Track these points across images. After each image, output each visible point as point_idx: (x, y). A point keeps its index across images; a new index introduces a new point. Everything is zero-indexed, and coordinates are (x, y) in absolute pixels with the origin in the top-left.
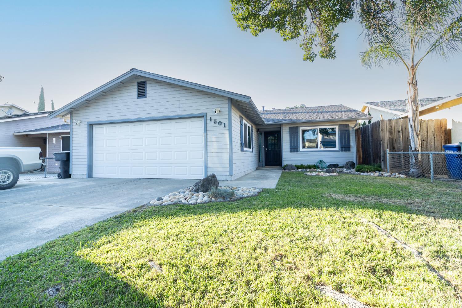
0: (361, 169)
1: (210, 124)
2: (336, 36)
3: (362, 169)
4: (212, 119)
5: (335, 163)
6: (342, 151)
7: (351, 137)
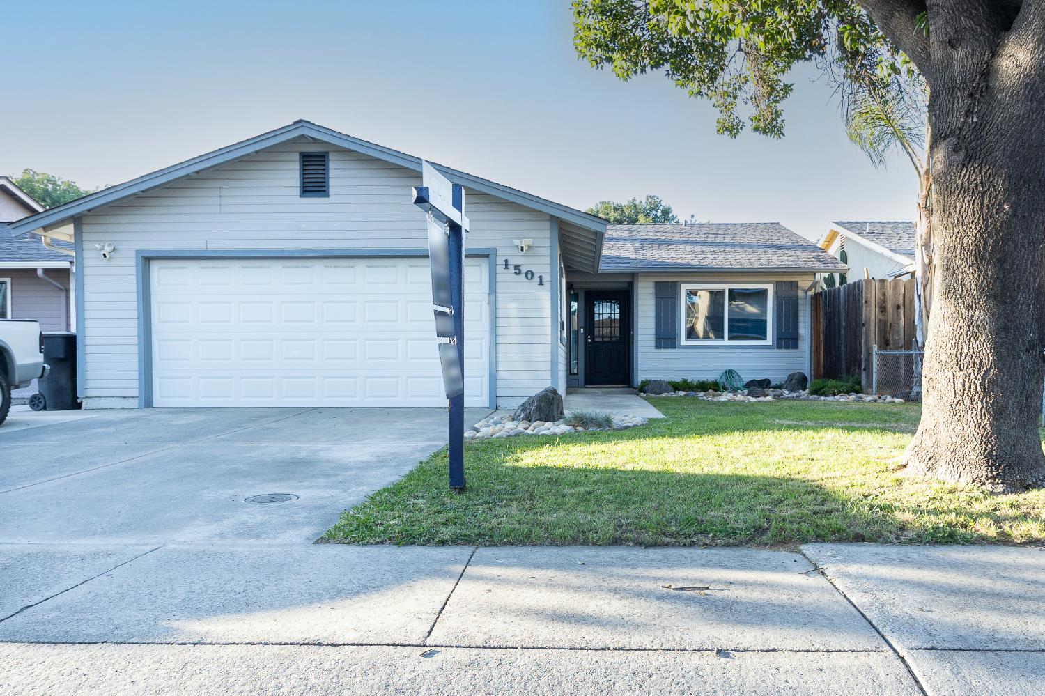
0: (820, 389)
1: (504, 276)
2: (787, 89)
3: (823, 388)
4: (509, 263)
5: (763, 378)
6: (779, 347)
7: (801, 314)
